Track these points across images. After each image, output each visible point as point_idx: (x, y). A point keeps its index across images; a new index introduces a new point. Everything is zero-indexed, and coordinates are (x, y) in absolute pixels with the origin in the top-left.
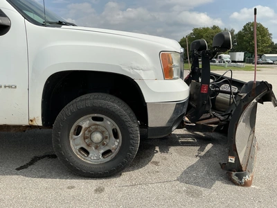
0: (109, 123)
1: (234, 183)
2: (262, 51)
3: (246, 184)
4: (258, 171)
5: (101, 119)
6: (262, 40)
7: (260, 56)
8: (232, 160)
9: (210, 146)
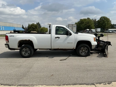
0: (86, 48)
1: (105, 57)
2: (108, 28)
3: (107, 57)
4: (109, 56)
5: (85, 48)
6: (107, 24)
7: (107, 30)
8: (105, 54)
9: (100, 54)
